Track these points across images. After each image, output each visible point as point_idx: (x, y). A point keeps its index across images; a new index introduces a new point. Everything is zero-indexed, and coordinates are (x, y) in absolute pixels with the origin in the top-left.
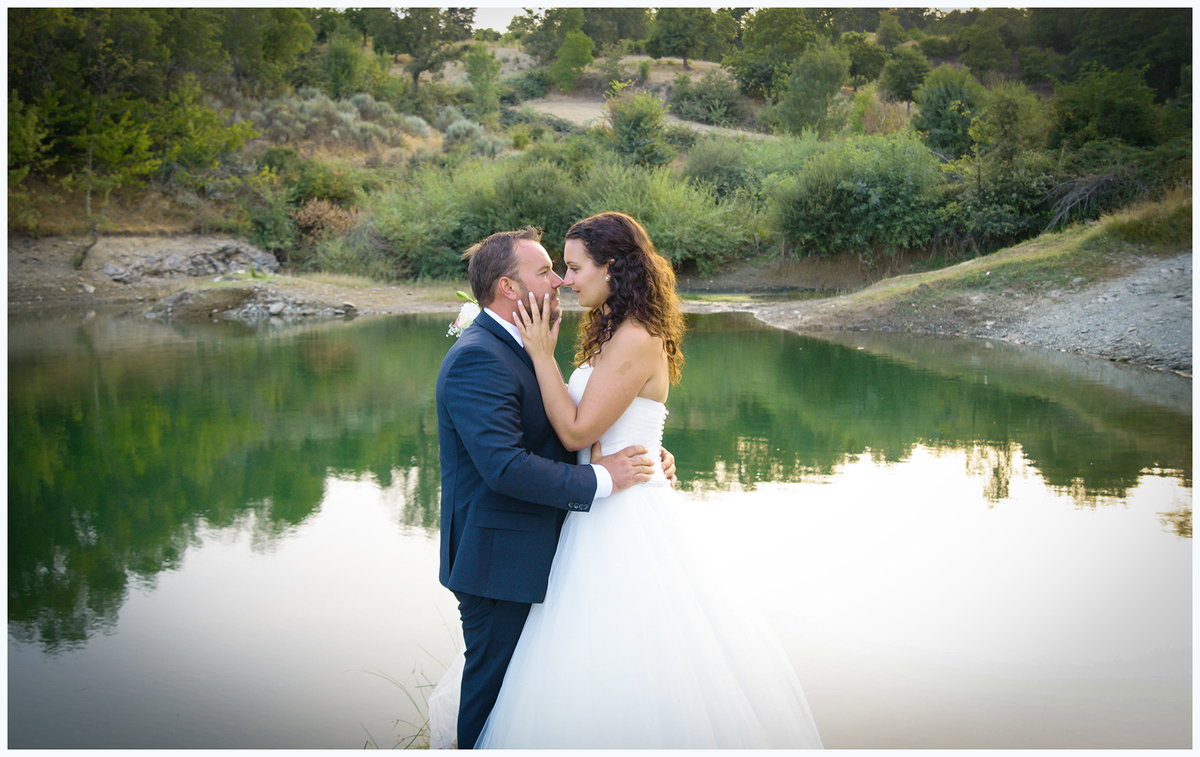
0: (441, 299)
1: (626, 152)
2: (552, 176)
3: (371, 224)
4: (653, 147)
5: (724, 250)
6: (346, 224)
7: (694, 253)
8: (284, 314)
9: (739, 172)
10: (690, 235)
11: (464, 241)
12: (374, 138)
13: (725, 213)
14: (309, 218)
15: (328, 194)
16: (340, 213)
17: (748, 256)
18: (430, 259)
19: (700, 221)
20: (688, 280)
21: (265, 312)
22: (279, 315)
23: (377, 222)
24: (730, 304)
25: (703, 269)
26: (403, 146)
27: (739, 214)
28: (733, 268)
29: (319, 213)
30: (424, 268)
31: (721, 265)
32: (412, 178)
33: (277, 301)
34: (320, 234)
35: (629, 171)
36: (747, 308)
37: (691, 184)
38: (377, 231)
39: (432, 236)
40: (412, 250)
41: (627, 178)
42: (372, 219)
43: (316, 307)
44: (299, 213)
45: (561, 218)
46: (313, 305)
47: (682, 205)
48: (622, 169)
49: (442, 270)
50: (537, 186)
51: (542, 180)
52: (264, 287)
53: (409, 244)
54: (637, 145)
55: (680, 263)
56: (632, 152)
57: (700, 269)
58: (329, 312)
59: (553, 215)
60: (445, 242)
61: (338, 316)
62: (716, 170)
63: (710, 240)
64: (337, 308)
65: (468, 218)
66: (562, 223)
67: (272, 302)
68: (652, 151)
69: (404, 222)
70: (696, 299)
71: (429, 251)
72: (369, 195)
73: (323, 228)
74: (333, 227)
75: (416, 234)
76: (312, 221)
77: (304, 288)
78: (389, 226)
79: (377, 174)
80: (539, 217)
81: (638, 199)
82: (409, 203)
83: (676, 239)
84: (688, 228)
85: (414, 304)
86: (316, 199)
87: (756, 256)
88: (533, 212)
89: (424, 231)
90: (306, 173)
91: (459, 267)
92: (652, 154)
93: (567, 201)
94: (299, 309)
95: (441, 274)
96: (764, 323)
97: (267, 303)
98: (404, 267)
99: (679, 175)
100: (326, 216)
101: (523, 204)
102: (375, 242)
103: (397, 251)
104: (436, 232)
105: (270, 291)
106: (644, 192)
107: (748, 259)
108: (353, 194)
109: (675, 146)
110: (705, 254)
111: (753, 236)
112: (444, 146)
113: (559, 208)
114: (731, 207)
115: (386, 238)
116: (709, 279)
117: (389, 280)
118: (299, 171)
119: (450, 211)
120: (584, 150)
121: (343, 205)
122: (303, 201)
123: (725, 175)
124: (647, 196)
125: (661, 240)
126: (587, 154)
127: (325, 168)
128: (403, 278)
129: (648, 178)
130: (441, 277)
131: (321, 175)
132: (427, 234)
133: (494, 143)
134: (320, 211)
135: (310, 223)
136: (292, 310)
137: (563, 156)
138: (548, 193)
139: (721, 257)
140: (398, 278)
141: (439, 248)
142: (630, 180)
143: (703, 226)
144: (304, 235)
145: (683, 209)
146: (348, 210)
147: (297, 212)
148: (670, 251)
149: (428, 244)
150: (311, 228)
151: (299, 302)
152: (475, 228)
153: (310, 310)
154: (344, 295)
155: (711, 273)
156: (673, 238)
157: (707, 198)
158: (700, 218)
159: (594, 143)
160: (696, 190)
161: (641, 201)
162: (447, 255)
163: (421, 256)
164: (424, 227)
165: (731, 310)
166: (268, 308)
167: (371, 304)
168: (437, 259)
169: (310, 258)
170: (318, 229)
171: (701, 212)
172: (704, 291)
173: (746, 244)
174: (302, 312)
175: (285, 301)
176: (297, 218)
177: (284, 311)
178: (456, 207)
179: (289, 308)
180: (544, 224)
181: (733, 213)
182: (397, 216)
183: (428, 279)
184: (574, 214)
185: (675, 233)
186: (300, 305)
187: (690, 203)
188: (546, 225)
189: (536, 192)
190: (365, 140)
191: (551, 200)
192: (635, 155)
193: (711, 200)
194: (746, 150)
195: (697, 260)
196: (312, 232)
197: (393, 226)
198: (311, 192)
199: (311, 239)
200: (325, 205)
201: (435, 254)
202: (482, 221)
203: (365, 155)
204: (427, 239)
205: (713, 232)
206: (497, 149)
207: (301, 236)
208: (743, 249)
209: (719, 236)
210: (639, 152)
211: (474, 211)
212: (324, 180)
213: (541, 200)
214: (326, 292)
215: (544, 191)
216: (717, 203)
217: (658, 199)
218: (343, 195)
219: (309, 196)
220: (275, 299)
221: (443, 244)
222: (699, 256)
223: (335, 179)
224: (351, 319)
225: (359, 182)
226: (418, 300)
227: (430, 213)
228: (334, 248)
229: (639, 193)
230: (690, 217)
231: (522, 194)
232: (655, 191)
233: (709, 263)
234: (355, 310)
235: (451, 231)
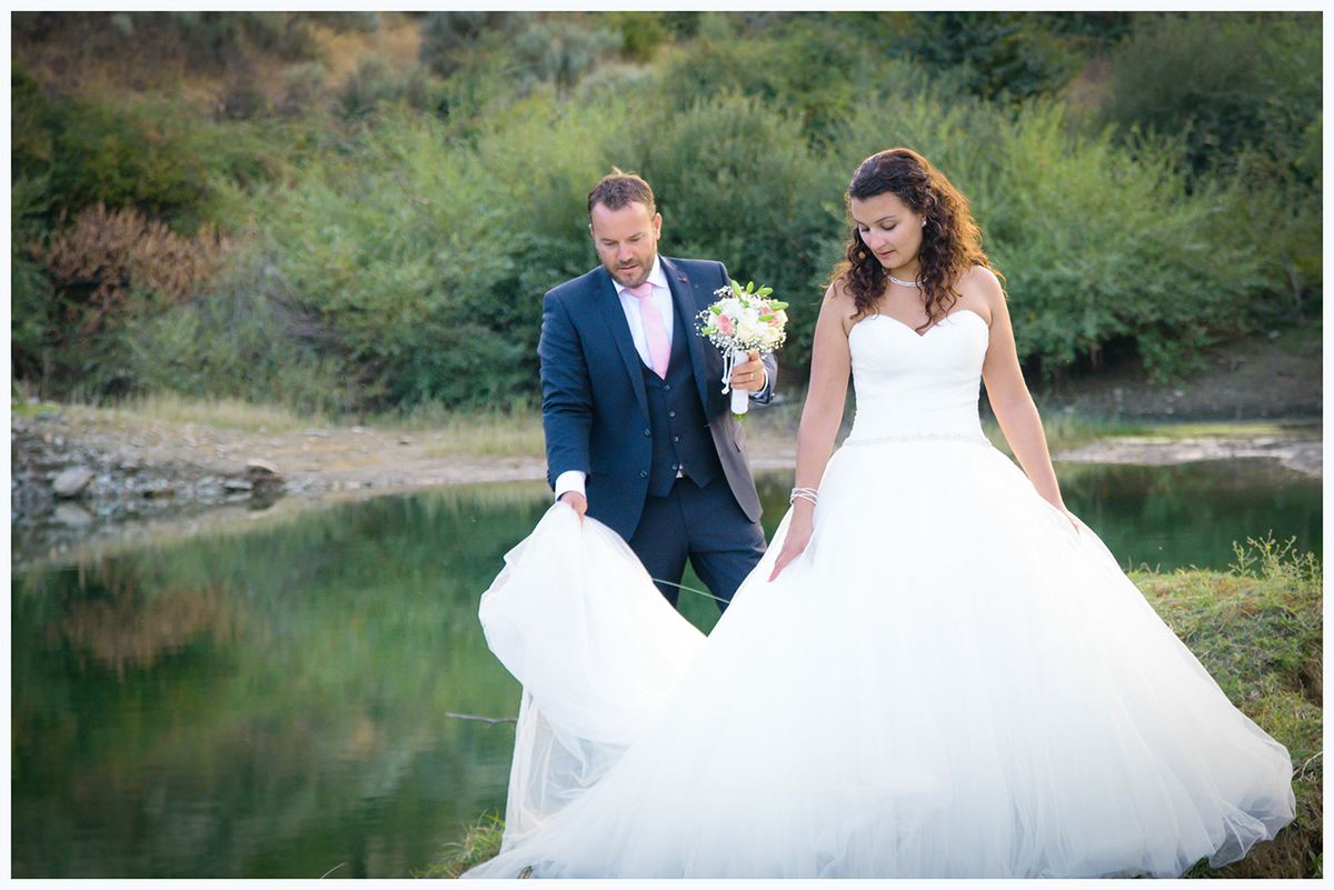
0: (488, 451)
1: (941, 63)
2: (753, 131)
3: (270, 270)
4: (1014, 45)
5: (1209, 311)
6: (191, 272)
7: (1132, 322)
8: (91, 497)
9: (1253, 106)
10: (1120, 276)
11: (526, 310)
12: (240, 38)
13: (1211, 216)
14: (85, 261)
15: (132, 193)
16: (173, 243)
17: (1274, 326)
18: (436, 358)
19: (1146, 238)
20: (1118, 392)
21: (42, 492)
22: (78, 498)
23: (290, 263)
24: (1223, 441)
25: (1157, 363)
26: (312, 58)
27: (1248, 218)
28: (1235, 360)
29: (113, 246)
30: (423, 382)
31: (1203, 350)
32: (358, 144)
33: (71, 464)
34: (116, 303)
35: (957, 113)
36: (1268, 447)
37: (1118, 142)
38: (290, 288)
39: (440, 298)
40: (389, 336)
41: (951, 132)
42: (273, 259)
43: (175, 475)
44: (55, 249)
45: (782, 241)
46: (168, 470)
47: (1096, 198)
48: (936, 111)
49: (469, 388)
50: (716, 160)
51: (728, 143)
52: (32, 430)
53: (380, 320)
54: (972, 42)
55: (1095, 347)
56: (959, 61)
57: (1148, 362)
58: (210, 489)
59: (761, 234)
60: (473, 313)
61: (233, 498)
62: (1190, 103)
63: (1171, 287)
64: (229, 477)
65: (532, 248)
66: (784, 256)
67: (59, 467)
68: (1012, 58)
69: (364, 262)
70: (1138, 433)
71: (432, 337)
72: (250, 194)
73: (125, 284)
74: (153, 283)
75: (400, 298)
76: (94, 267)
77: (132, 431)
78: (322, 274)
79: (261, 136)
80: (724, 242)
81: (983, 186)
82: (369, 214)
83: (1085, 285)
84: (1114, 258)
85: (425, 463)
86: (101, 207)
87: (1294, 325)
88: (706, 229)
89: (421, 284)
90: (68, 135)
91: (515, 379)
92: (1015, 65)
93: (795, 198)
94: (130, 482)
95: (468, 397)
96: (1302, 474)
97: (45, 468)
98: (368, 381)
99: (1087, 122)
100: (134, 253)
101: (682, 207)
102: (287, 320)
103: (347, 340)
104: (450, 286)
105: (48, 438)
106: (996, 169)
107: (1274, 334)
108: (201, 193)
109: (1075, 39)
110: (1161, 324)
111: (1287, 274)
112: (425, 54)
113: (776, 215)
114: (1225, 201)
115: (316, 309)
116: (1171, 386)
117: (337, 413)
118: (46, 133)
119: (484, 233)
120: (827, 61)
121: (177, 223)
122: (63, 214)
123: (1215, 115)
124: (1004, 178)
125: (1045, 289)
126: (834, 70)
127: (119, 122)
128: (372, 408)
129: (1006, 131)
130: (471, 403)
131: (110, 140)
132: (429, 292)
133: (568, 43)
134: (114, 238)
135: (87, 273)
136: (113, 486)
137: (771, 77)
138: (744, 177)
139: (1202, 331)
140: (354, 409)
141: (460, 330)
142: (960, 137)
143: (1152, 250)
144: (72, 306)
145: (1101, 208)
146: (191, 235)
147: (47, 242)
148: (1069, 318)
149: (431, 318)
150: (93, 286)
151: (128, 464)
152: (554, 273)
153: (160, 485)
154: (240, 446)
155: (1177, 372)
156: (1075, 283)
157: (1161, 180)
158: (1145, 231)
159: (854, 40)
160: (1135, 159)
161: (991, 191)
162: (481, 348)
163: (412, 350)
164: (422, 276)
165: (1224, 454)
166: (49, 482)
167: (315, 466)
168: (456, 358)
169: (94, 369)
170: (111, 288)
171: (1147, 214)
172: (1159, 418)
173: (1266, 294)
174: (140, 488)
175: (90, 461)
176: (49, 259)
177: (92, 488)
178: (497, 220)
179: (105, 479)
180: (737, 257)
181: (1230, 215)
182: (344, 247)
183: (436, 408)
184: (817, 230)
185: (1079, 270)
186: (133, 472)
187: (1117, 194)
188: (744, 261)
189: (713, 176)
190: (218, 43)
191: (756, 195)
192: (967, 71)
193: (1173, 184)
194: (1271, 46)
195: (1143, 339)
196: (94, 296)
197: (334, 272)
198: (86, 188)
199: (93, 316)
200: (126, 223)
201: (448, 344)
202: (570, 256)
203: (219, 87)
204: (431, 305)
205: (1180, 266)
206: (578, 60)
207: (63, 308)
208: (1261, 307)
209: (1196, 277)
210: (977, 61)
211: (545, 229)
212: (124, 155)
213: (727, 196)
214: (193, 442)
215: (734, 171)
216: (1189, 192)
217: (1032, 186)
218: (174, 195)
219: (81, 200)
220: (66, 458)
221: (468, 319)
222: (1145, 328)
223: (153, 153)
224: (266, 506)
225: (218, 158)
226: (431, 455)
227: (431, 238)
228: (178, 331)
229: (985, 170)
230: (1118, 228)
231: (677, 181)
232: (1025, 164)
233: (1171, 345)
234: (279, 481)
235: (490, 282)
